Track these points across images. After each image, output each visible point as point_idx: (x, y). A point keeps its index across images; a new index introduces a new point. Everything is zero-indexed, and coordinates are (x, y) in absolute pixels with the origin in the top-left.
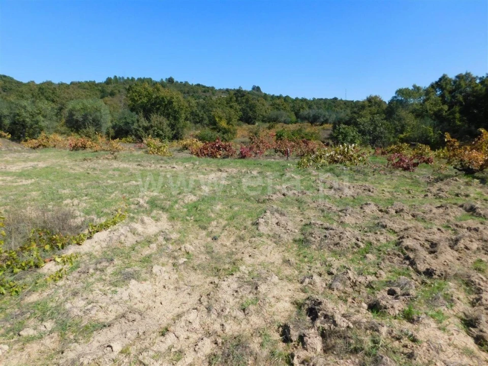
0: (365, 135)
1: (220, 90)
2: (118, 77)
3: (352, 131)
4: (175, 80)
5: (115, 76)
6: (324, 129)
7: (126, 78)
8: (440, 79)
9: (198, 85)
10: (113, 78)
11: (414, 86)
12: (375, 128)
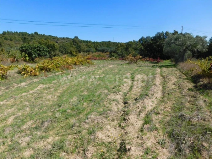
0: (119, 56)
1: (60, 38)
2: (9, 31)
3: (115, 55)
4: (39, 33)
5: (8, 31)
6: (106, 54)
7: (13, 32)
8: (142, 38)
9: (50, 36)
10: (6, 32)
11: (134, 40)
12: (122, 54)
